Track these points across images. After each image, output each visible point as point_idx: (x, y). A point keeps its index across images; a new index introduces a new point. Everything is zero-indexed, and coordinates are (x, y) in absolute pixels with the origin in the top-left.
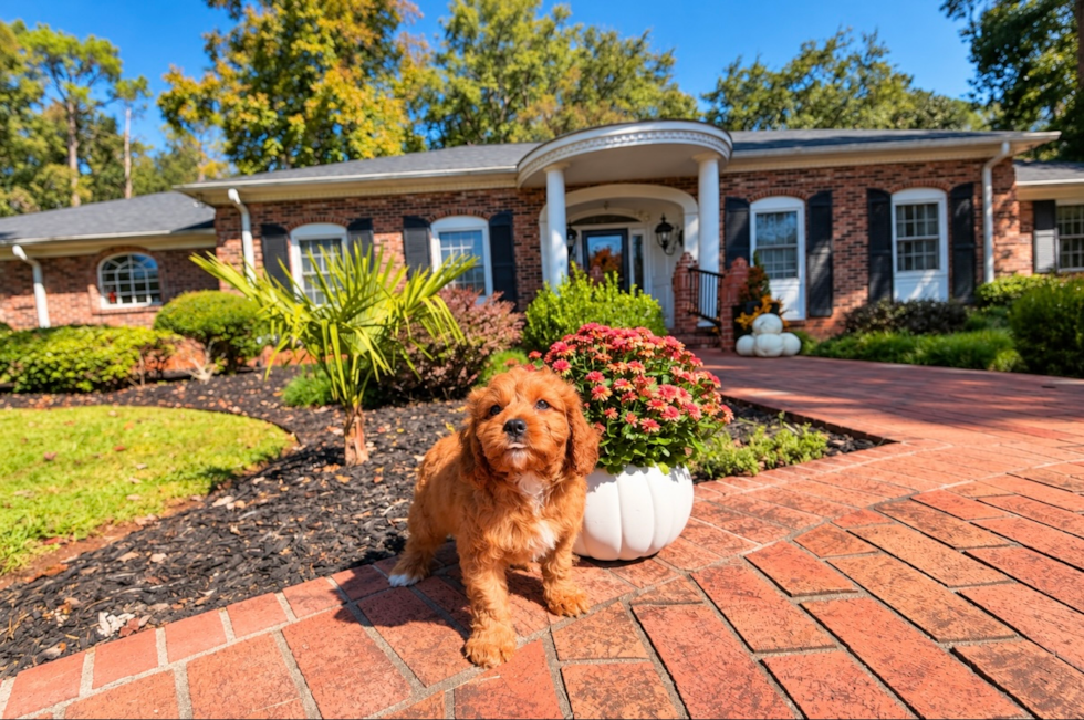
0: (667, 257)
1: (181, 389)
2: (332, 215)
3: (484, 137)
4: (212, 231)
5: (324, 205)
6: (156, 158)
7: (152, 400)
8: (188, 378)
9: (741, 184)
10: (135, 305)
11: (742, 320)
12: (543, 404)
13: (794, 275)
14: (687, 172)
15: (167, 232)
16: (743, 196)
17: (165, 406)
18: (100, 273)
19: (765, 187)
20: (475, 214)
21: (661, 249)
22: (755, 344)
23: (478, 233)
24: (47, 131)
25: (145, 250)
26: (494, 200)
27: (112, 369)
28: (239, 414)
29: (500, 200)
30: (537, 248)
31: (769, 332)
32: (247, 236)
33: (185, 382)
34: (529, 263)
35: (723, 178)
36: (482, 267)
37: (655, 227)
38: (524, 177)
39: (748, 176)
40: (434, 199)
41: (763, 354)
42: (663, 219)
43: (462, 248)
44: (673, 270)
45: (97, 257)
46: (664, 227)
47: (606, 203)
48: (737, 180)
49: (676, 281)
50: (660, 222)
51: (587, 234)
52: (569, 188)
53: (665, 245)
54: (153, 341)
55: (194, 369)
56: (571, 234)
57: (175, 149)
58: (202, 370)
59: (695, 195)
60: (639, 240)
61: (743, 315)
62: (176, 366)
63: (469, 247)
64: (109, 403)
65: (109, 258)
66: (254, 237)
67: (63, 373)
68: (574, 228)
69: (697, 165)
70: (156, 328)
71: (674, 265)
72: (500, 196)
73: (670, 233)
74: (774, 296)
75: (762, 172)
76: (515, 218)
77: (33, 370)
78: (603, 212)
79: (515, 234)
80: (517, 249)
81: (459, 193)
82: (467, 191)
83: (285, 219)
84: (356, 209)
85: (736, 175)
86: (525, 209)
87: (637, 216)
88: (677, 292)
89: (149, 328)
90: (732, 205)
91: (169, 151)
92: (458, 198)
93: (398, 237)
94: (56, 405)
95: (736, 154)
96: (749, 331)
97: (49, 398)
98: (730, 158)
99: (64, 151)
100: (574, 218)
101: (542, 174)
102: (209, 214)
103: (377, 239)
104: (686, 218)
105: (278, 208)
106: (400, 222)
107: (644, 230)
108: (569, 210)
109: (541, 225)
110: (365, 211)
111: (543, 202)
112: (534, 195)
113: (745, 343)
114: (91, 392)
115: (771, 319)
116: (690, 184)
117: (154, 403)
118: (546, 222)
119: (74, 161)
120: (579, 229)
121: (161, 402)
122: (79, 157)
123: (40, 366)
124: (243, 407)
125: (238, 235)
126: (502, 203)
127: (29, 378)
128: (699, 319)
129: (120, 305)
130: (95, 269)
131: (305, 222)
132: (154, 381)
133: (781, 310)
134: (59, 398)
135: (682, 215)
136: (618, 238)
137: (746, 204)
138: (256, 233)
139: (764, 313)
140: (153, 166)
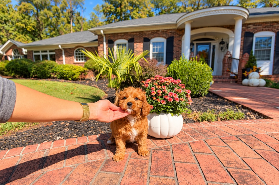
0: (222, 53)
1: (88, 82)
2: (124, 37)
3: (171, 12)
4: (97, 42)
5: (123, 34)
6: (88, 22)
7: (82, 83)
8: (90, 80)
9: (252, 27)
10: (81, 61)
11: (245, 74)
12: (137, 99)
13: (269, 59)
14: (231, 23)
15: (88, 42)
16: (251, 31)
17: (84, 85)
18: (75, 53)
19: (260, 28)
20: (163, 37)
21: (221, 50)
22: (249, 82)
23: (163, 43)
24: (67, 16)
25: (83, 47)
26: (169, 33)
27: (75, 76)
28: (98, 88)
29: (170, 33)
30: (181, 49)
31: (254, 78)
32: (105, 43)
33: (89, 81)
34: (178, 53)
35: (243, 25)
36: (163, 53)
37: (219, 42)
38: (178, 25)
39: (254, 24)
40: (152, 32)
41: (251, 85)
42: (222, 39)
43: (158, 47)
44: (223, 57)
45: (74, 49)
46: (222, 43)
47: (205, 34)
48: (249, 26)
49: (224, 60)
50: (221, 41)
51: (198, 44)
52: (192, 29)
53: (222, 49)
54: (83, 71)
55: (91, 78)
56: (192, 44)
57: (92, 19)
58: (92, 78)
59: (233, 31)
60: (214, 46)
61: (246, 72)
62: (87, 77)
63: (160, 47)
64: (73, 83)
65: (76, 49)
66: (106, 44)
67: (66, 75)
68: (194, 42)
69: (235, 21)
70: (84, 67)
71: (224, 55)
72: (170, 31)
73: (224, 44)
74: (258, 67)
75: (260, 23)
76: (175, 38)
77: (61, 74)
78: (203, 37)
79: (174, 43)
80: (174, 48)
81: (159, 31)
82: (161, 30)
83: (114, 38)
84: (130, 35)
85: (250, 24)
86: (178, 36)
87: (214, 38)
88: (224, 64)
89: (83, 67)
90: (247, 35)
91: (91, 20)
92: (158, 32)
93: (142, 44)
94: (65, 82)
95: (250, 16)
96: (247, 77)
97: (63, 80)
98: (248, 18)
99: (70, 21)
100: (194, 39)
101: (184, 24)
102: (96, 37)
103: (135, 44)
104: (230, 39)
105: (112, 35)
106: (142, 40)
107: (216, 43)
108: (192, 36)
109: (183, 41)
110: (133, 36)
111: (183, 33)
112: (181, 31)
113: (245, 81)
114: (71, 80)
115: (256, 74)
116: (232, 27)
117: (82, 84)
118: (184, 40)
119: (71, 23)
120: (195, 43)
121: (83, 84)
122: (73, 22)
123: (62, 73)
124: (99, 86)
125: (103, 43)
126: (171, 34)
127: (60, 76)
128: (230, 73)
129: (78, 61)
130: (74, 51)
131: (118, 39)
132: (83, 80)
133: (260, 71)
134: (65, 80)
135: (228, 38)
136: (208, 46)
137: (252, 35)
138: (107, 42)
139: (253, 71)
140: (87, 24)
